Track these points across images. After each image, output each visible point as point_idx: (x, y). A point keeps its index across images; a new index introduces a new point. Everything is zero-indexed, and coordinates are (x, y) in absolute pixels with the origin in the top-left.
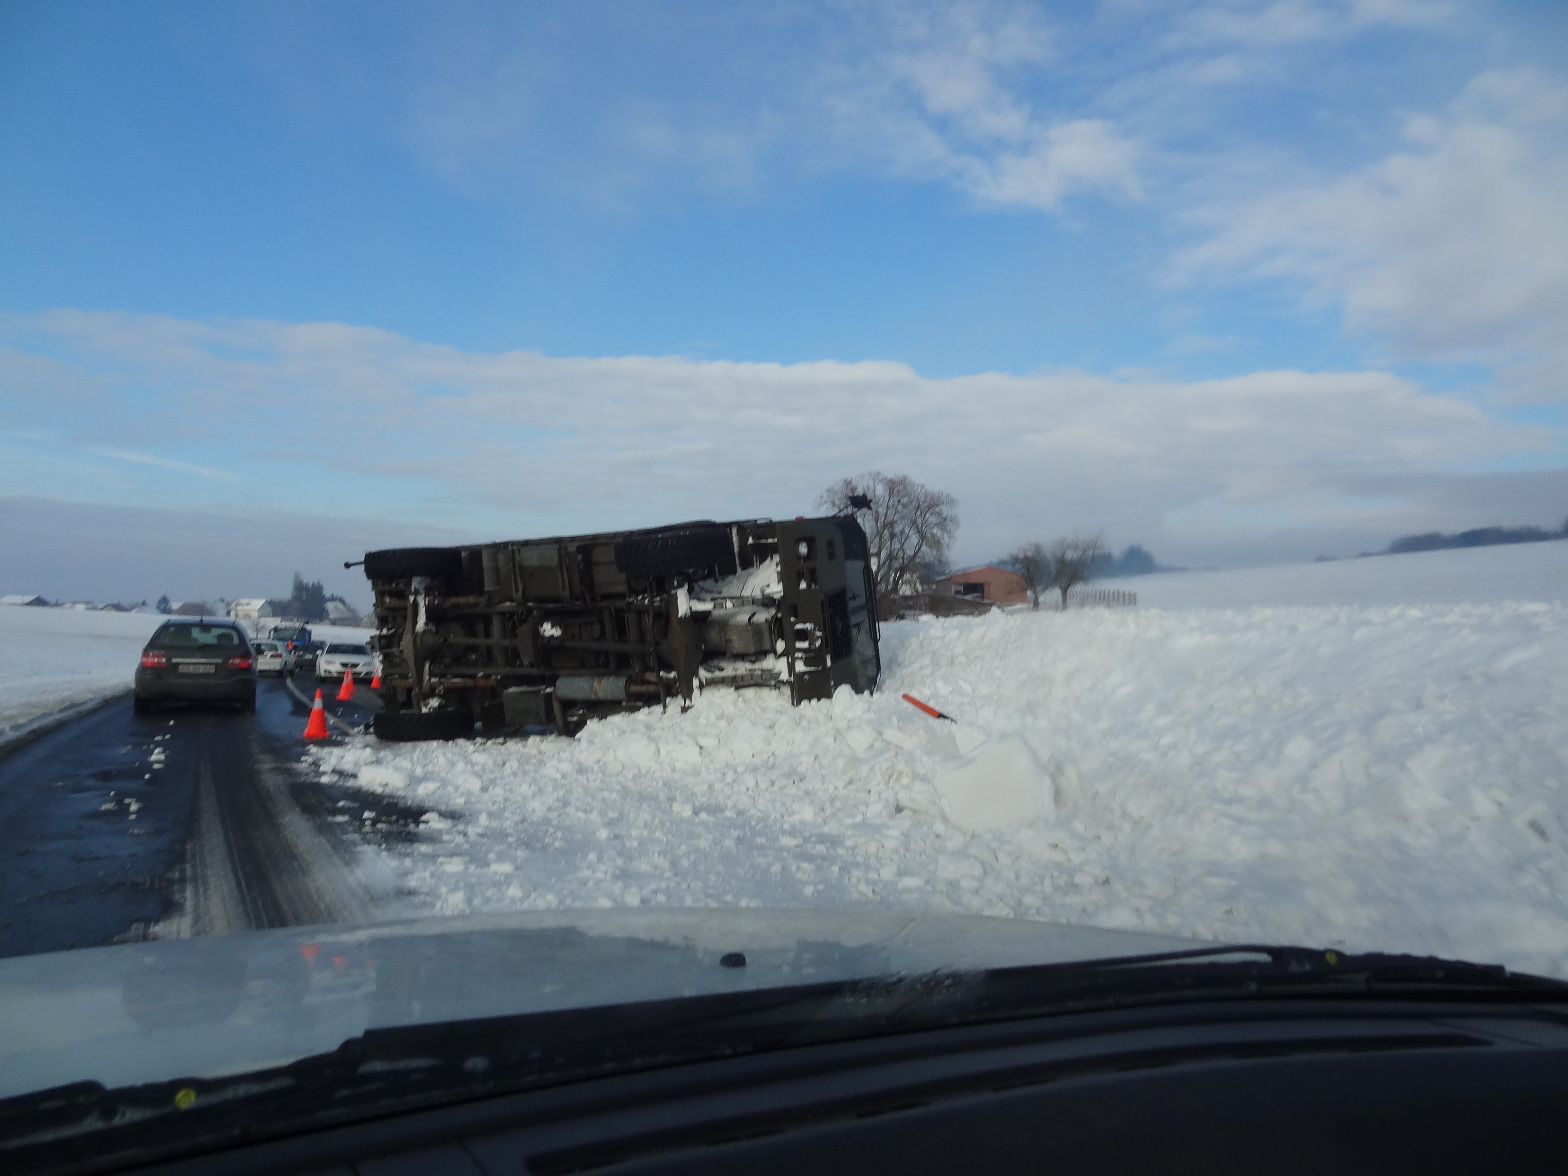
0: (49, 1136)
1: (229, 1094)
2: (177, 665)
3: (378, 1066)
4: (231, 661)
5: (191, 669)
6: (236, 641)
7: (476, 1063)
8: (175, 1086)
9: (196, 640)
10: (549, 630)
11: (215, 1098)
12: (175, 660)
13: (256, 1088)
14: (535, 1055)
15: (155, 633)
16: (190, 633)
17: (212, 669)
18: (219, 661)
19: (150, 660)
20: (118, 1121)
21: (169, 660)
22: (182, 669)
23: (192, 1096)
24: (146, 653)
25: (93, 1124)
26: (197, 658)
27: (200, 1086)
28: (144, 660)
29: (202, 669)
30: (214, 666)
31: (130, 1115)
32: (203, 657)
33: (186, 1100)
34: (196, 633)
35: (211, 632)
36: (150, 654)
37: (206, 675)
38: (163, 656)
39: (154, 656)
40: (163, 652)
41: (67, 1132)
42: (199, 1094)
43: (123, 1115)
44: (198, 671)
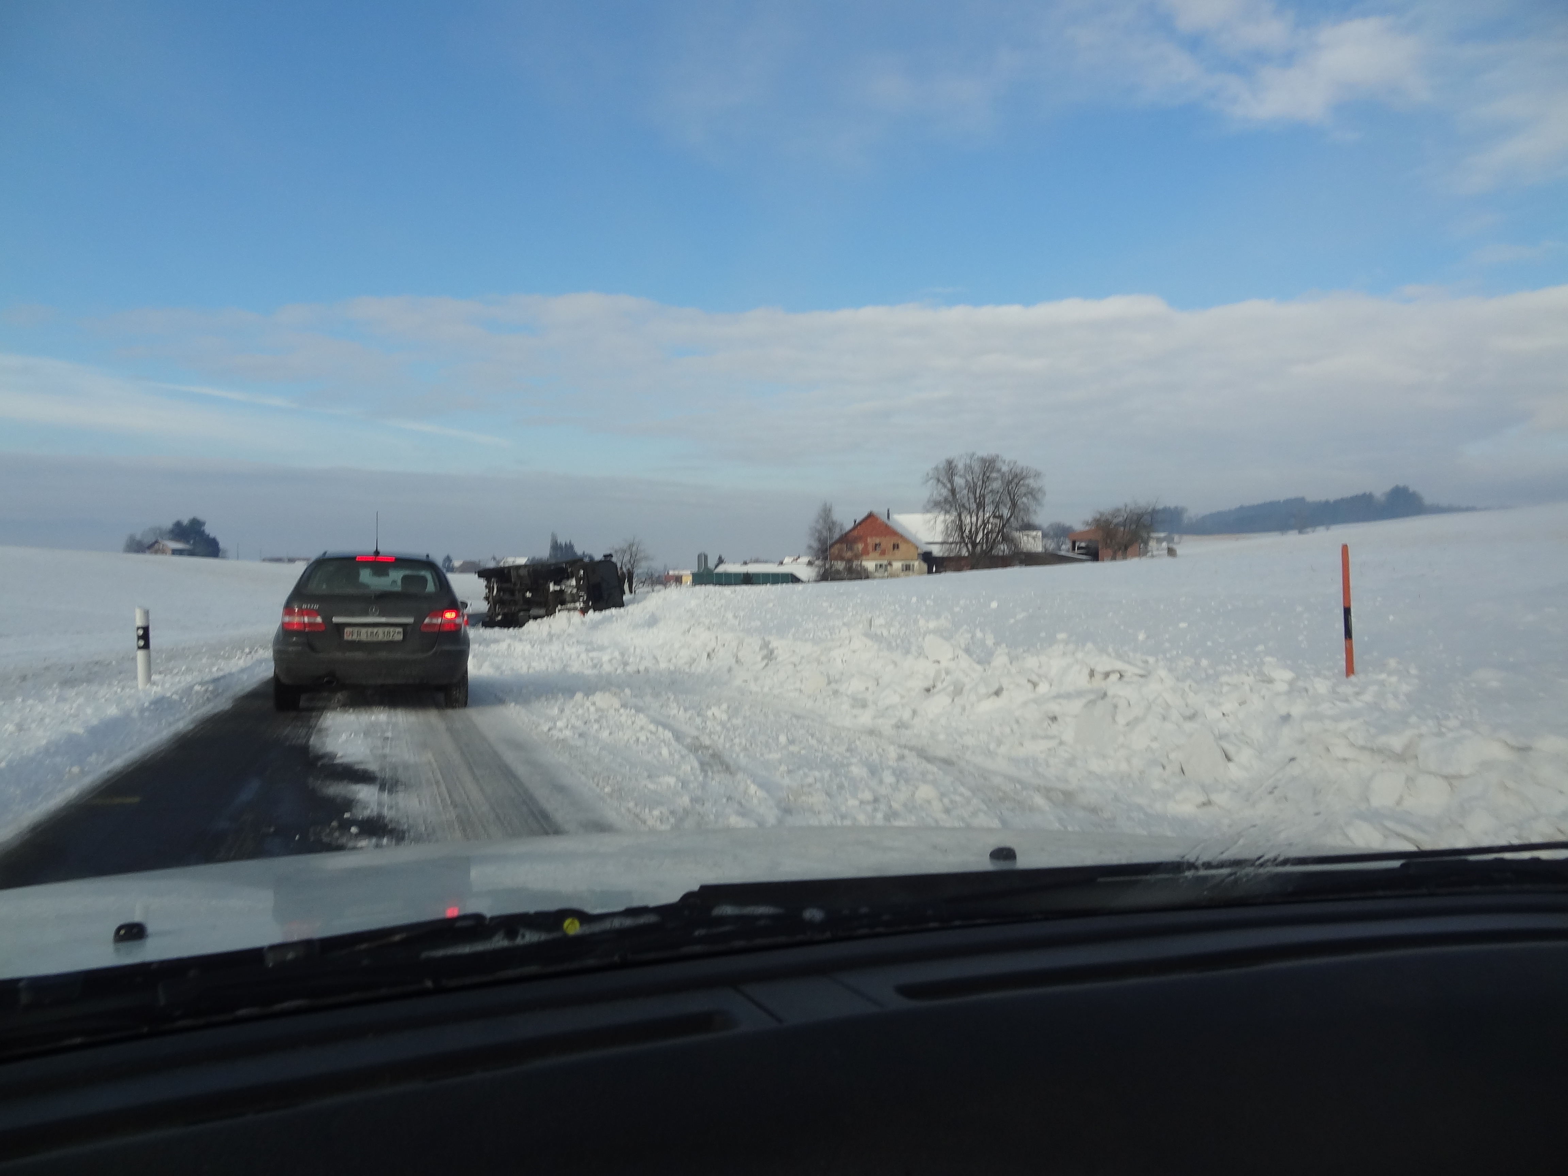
0: (466, 949)
1: (607, 925)
2: (341, 627)
3: (728, 910)
4: (427, 621)
5: (364, 635)
6: (431, 587)
7: (813, 914)
8: (563, 914)
9: (366, 586)
10: (528, 595)
11: (597, 928)
12: (336, 620)
13: (628, 922)
14: (864, 910)
15: (303, 576)
16: (358, 574)
17: (397, 635)
18: (410, 620)
19: (296, 619)
20: (519, 941)
21: (327, 619)
22: (349, 635)
23: (577, 924)
24: (288, 609)
25: (499, 942)
26: (373, 615)
27: (583, 917)
28: (287, 619)
29: (381, 634)
30: (400, 630)
31: (529, 937)
32: (382, 614)
33: (572, 927)
34: (366, 576)
35: (387, 575)
36: (295, 610)
37: (390, 645)
38: (318, 613)
39: (302, 613)
40: (316, 607)
41: (480, 947)
42: (581, 923)
43: (523, 936)
44: (375, 639)
